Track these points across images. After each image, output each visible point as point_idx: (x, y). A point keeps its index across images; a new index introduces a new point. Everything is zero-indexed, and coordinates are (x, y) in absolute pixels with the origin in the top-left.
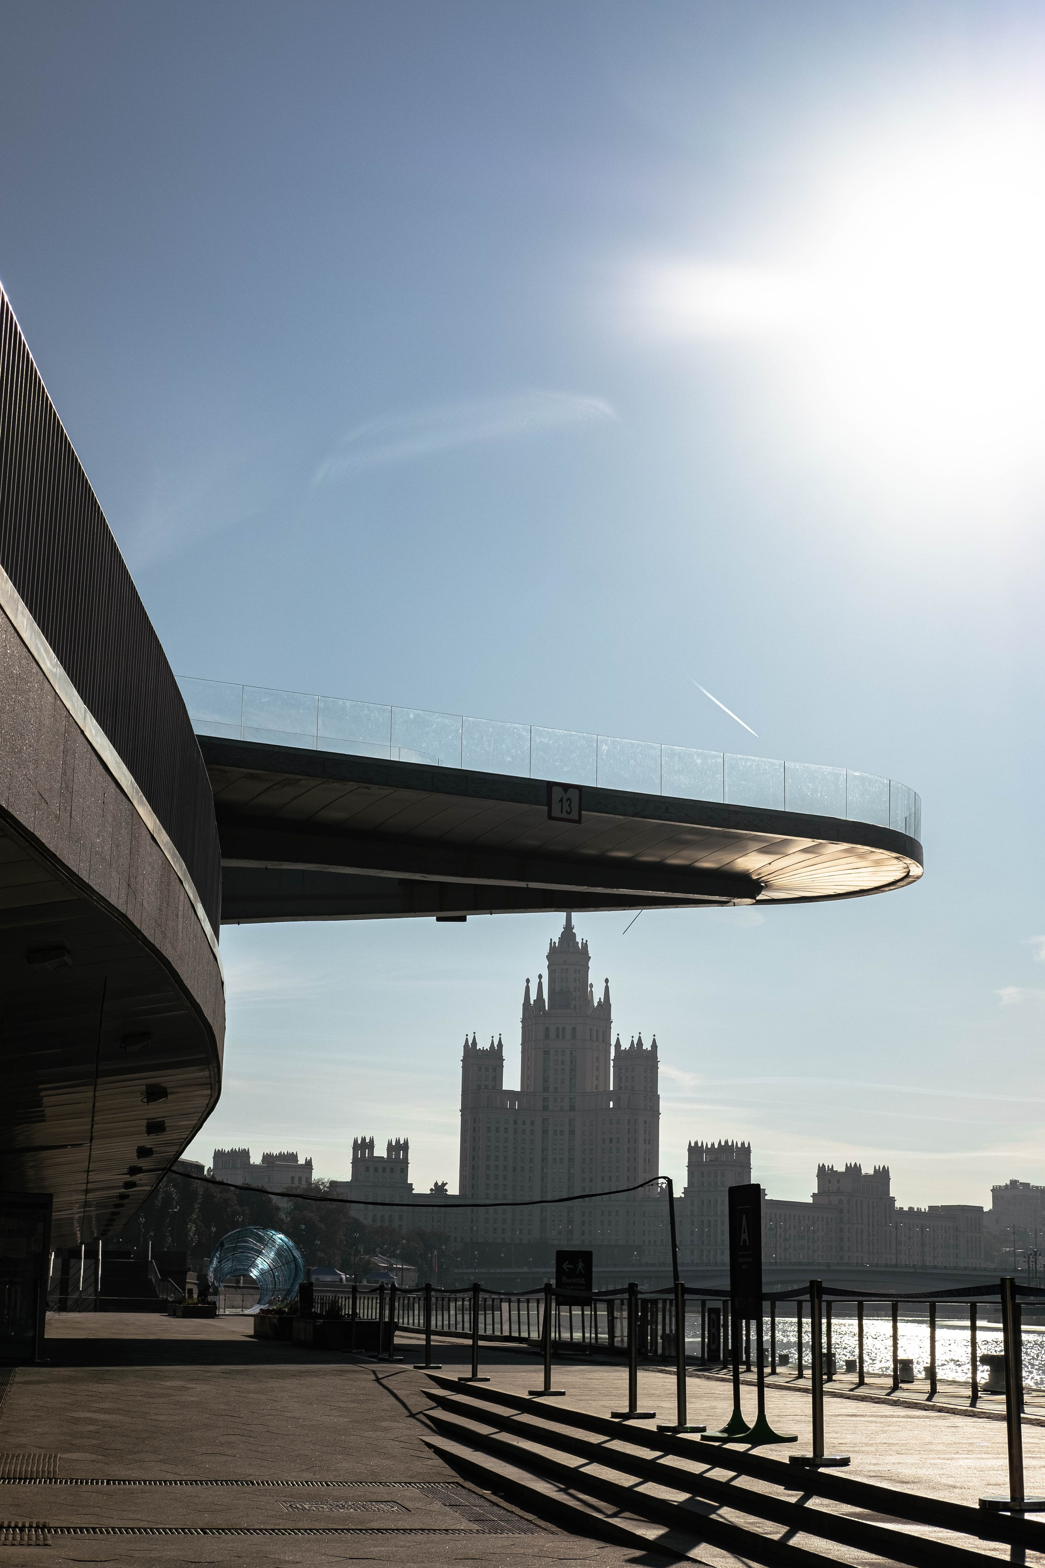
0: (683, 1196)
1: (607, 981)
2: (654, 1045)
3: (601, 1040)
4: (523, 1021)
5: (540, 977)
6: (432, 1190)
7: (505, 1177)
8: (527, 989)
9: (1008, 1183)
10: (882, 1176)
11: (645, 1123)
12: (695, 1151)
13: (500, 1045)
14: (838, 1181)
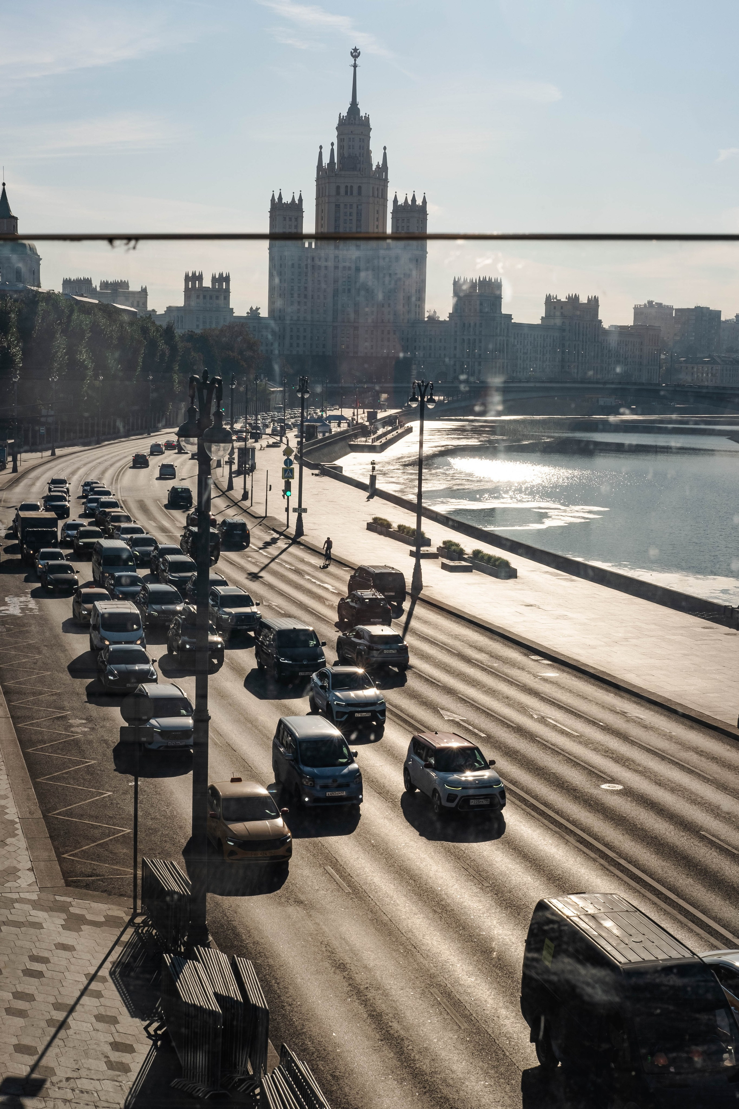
0: (447, 319)
1: (385, 148)
2: (424, 202)
3: (380, 195)
4: (318, 180)
5: (332, 144)
6: (248, 313)
8: (321, 154)
9: (646, 302)
10: (594, 303)
11: (417, 261)
12: (458, 285)
13: (301, 200)
14: (560, 308)
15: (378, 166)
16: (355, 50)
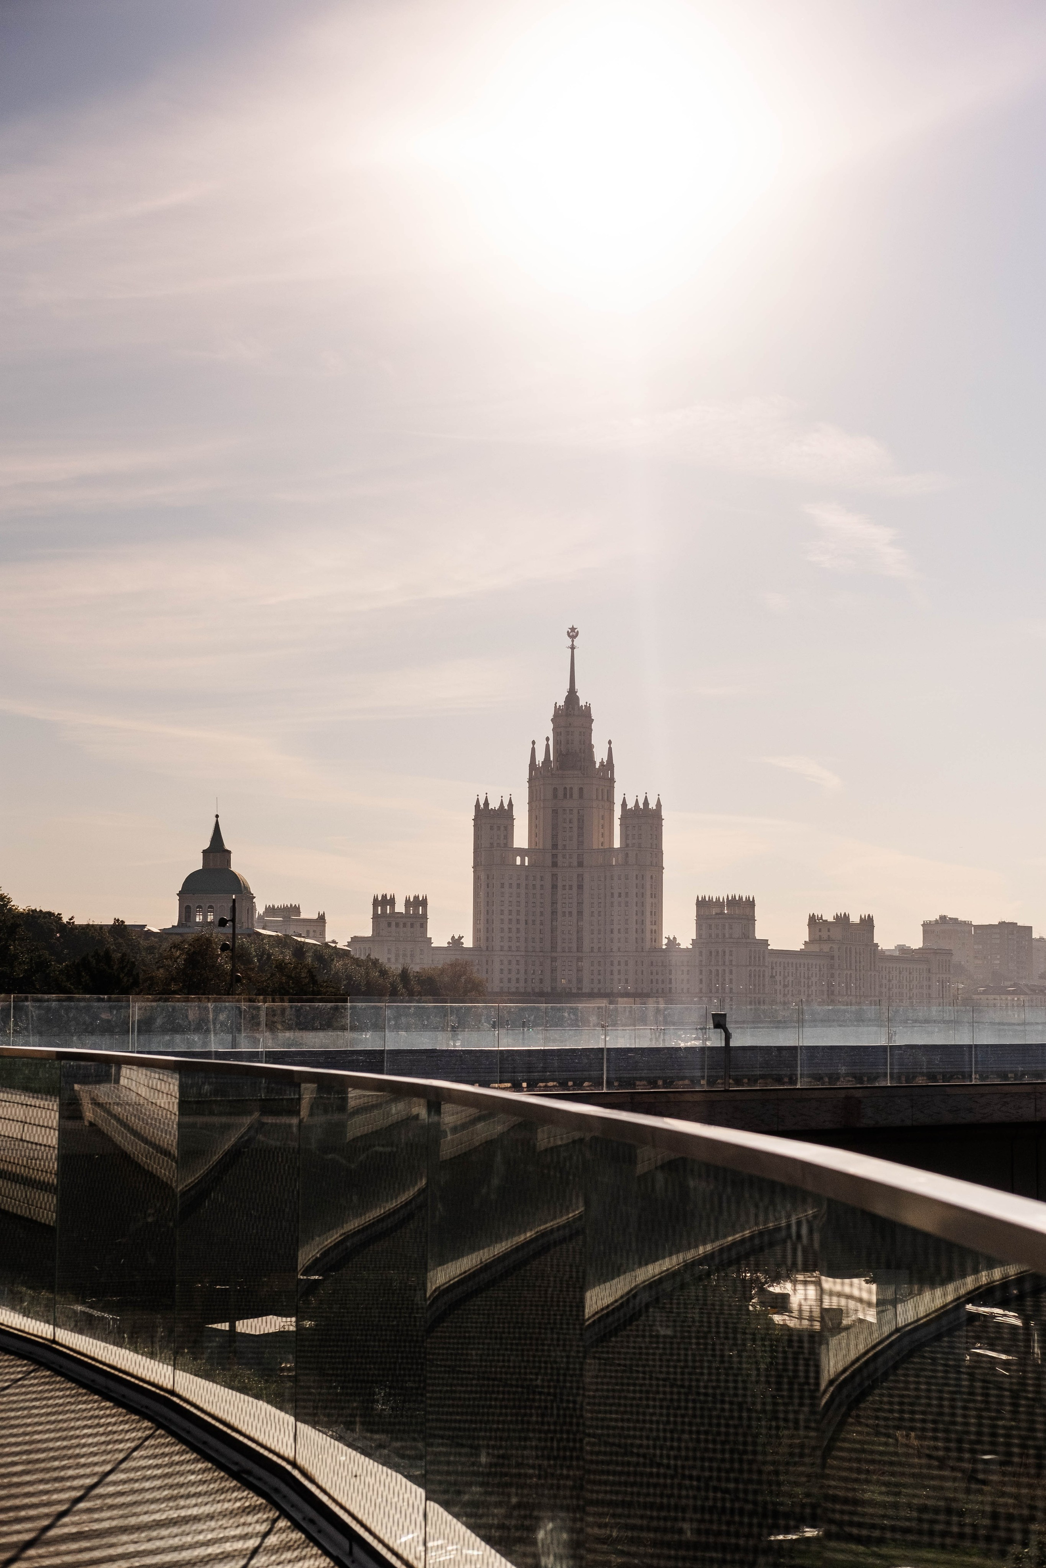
0: (691, 947)
1: (610, 742)
2: (659, 804)
3: (605, 797)
4: (531, 780)
5: (548, 739)
6: (449, 943)
7: (518, 930)
8: (533, 750)
9: (938, 918)
10: (868, 923)
11: (652, 877)
12: (702, 904)
13: (511, 804)
14: (829, 931)
15: (602, 763)
16: (573, 629)
